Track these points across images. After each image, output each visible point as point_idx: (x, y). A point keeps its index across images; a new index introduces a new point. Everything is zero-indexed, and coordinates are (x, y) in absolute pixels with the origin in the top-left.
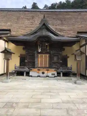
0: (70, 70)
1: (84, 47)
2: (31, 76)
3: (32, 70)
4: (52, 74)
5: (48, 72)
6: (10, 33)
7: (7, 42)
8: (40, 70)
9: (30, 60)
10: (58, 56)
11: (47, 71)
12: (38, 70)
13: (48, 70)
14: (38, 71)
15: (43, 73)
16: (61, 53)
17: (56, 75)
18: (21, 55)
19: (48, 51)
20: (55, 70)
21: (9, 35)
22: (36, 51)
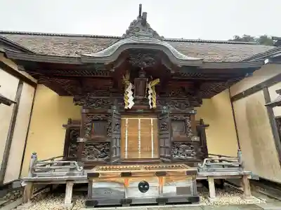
2: (94, 205)
3: (97, 175)
4: (180, 190)
7: (34, 85)
8: (129, 175)
9: (93, 137)
10: (184, 121)
11: (157, 179)
12: (124, 175)
14: (123, 180)
15: (144, 187)
16: (193, 112)
22: (115, 107)
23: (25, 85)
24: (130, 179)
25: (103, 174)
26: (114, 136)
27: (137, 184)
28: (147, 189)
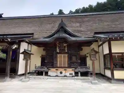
0: (88, 70)
1: (101, 46)
2: (50, 76)
3: (50, 70)
4: (70, 74)
5: (65, 72)
6: (33, 37)
10: (76, 56)
12: (56, 70)
13: (66, 70)
15: (61, 73)
17: (74, 74)
18: (42, 55)
19: (66, 51)
20: (72, 70)
21: (31, 38)
23: (29, 45)
26: (54, 60)
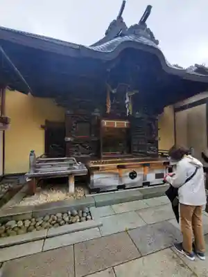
2: (98, 190)
3: (97, 169)
4: (157, 176)
8: (123, 167)
11: (143, 168)
12: (119, 167)
14: (117, 171)
15: (133, 175)
18: (47, 121)
20: (164, 163)
22: (97, 110)
24: (123, 170)
25: (103, 167)
27: (128, 174)
28: (135, 177)
